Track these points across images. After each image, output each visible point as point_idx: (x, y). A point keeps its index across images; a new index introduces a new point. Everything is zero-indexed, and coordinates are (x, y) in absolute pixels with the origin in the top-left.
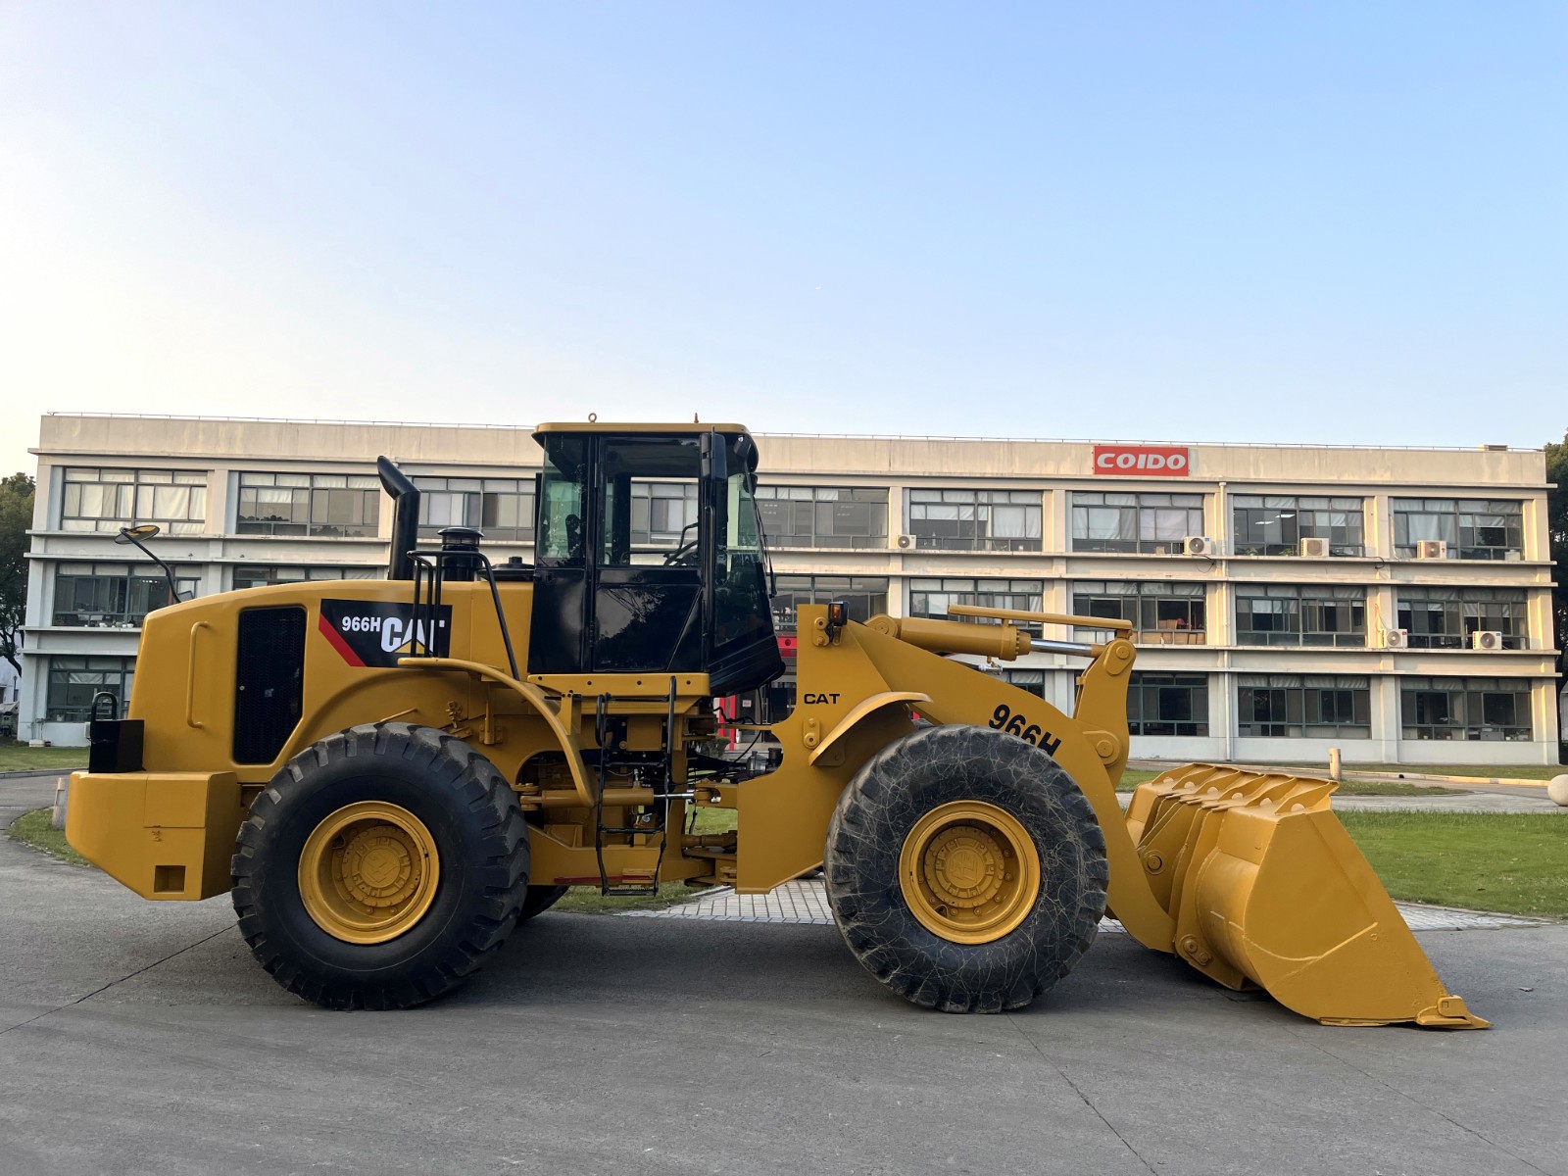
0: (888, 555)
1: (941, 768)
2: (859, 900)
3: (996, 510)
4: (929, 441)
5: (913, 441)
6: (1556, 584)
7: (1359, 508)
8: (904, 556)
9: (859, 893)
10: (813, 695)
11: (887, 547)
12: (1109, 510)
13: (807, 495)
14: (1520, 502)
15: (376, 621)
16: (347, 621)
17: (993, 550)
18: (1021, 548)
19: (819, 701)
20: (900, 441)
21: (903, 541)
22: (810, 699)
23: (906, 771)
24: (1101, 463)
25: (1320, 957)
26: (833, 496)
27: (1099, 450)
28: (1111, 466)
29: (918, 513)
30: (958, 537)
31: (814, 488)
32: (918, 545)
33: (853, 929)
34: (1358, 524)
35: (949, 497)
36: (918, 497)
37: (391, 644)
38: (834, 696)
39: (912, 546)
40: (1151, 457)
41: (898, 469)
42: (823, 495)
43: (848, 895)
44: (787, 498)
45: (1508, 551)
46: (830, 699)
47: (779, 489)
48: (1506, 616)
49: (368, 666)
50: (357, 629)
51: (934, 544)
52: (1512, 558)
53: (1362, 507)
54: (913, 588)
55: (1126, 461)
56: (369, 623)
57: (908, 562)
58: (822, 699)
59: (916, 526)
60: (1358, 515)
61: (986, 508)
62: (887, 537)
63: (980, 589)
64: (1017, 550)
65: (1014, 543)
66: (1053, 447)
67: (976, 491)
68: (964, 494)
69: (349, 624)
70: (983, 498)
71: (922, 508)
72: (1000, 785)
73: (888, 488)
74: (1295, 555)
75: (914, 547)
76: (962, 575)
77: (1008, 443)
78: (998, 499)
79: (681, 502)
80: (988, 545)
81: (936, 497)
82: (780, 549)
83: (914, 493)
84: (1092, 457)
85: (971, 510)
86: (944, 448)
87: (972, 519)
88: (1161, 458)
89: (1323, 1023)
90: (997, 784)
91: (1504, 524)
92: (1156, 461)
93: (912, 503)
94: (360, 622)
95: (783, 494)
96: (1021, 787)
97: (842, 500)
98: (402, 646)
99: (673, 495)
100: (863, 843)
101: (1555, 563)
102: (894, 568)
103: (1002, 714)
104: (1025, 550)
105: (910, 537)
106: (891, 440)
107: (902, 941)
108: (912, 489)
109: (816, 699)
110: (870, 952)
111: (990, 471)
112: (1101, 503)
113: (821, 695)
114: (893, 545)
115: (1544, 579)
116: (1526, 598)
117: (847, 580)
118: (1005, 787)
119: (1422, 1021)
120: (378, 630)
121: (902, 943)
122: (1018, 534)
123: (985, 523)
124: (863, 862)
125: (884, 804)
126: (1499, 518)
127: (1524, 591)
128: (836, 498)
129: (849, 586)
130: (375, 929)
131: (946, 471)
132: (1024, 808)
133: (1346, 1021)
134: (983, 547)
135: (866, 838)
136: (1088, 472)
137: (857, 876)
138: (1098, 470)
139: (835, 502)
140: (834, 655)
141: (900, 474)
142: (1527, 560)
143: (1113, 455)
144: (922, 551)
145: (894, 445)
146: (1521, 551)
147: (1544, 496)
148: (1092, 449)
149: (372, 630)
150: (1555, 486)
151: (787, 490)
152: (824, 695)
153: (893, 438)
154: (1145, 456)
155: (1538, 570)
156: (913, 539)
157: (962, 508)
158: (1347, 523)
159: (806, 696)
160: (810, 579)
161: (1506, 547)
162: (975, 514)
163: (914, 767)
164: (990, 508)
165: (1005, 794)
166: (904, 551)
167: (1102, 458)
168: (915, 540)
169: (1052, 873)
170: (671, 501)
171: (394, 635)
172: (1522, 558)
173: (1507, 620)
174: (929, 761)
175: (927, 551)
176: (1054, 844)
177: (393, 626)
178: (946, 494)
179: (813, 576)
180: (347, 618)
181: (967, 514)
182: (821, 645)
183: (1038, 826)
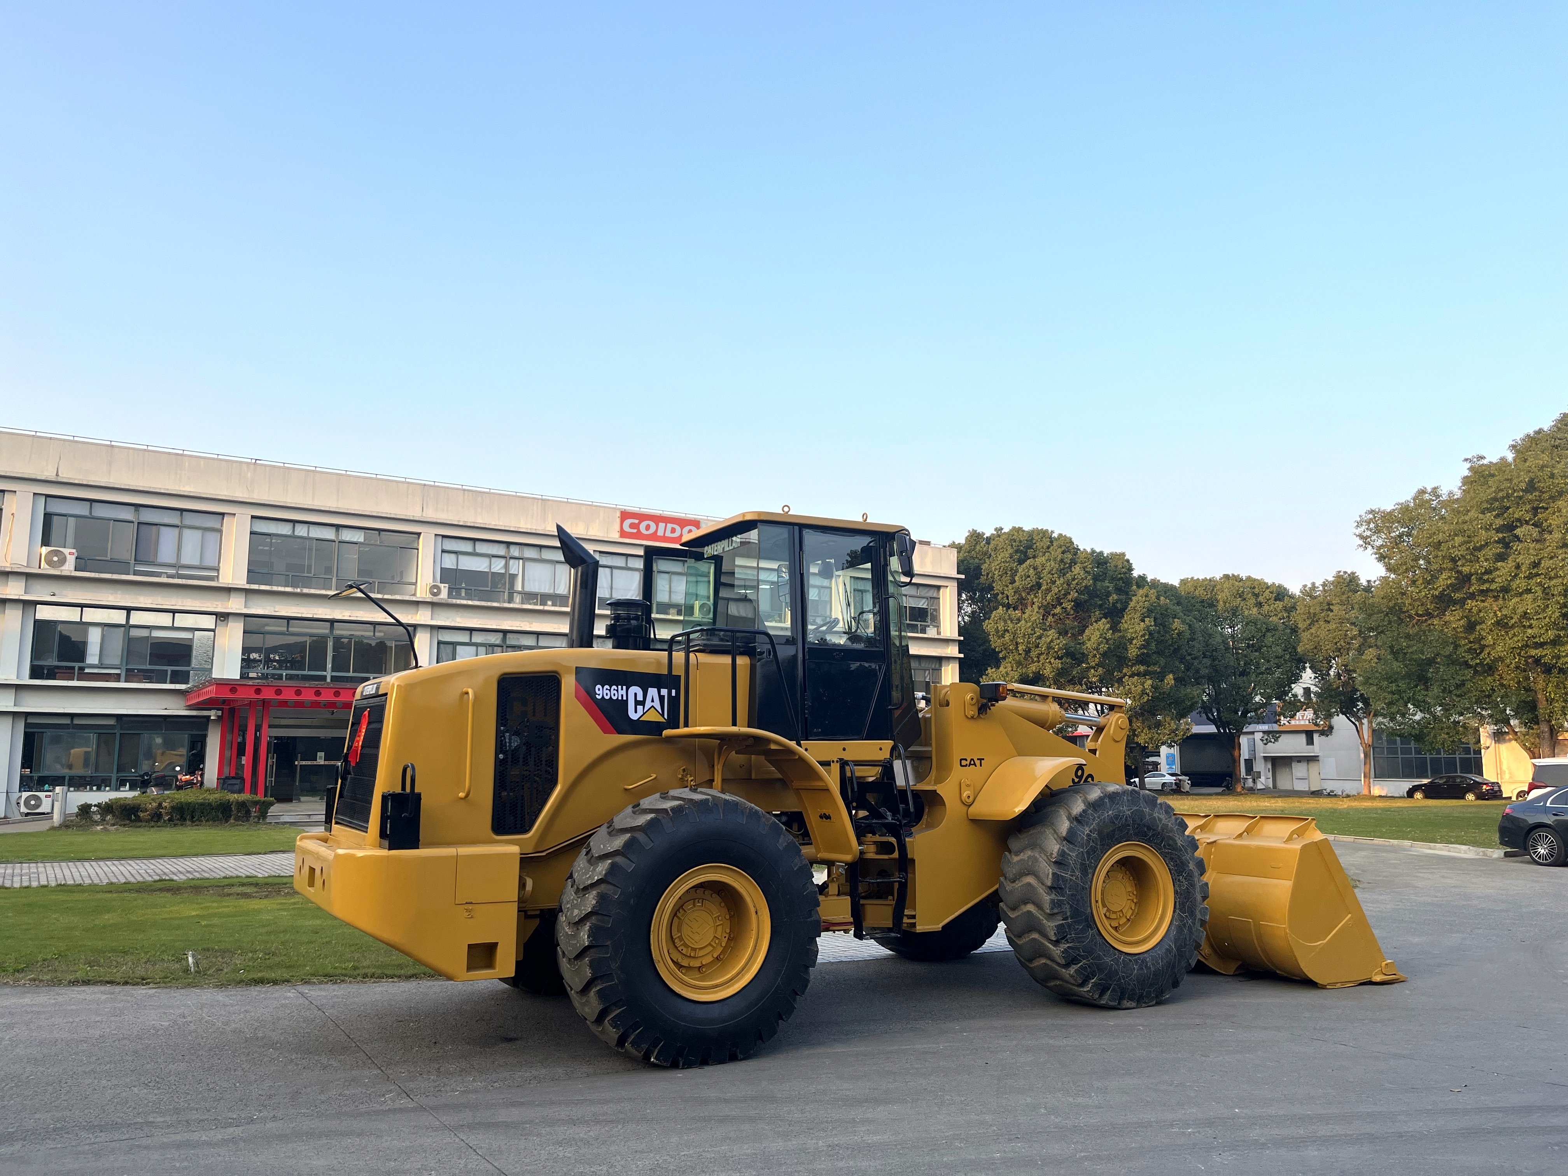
0: (417, 603)
1: (1116, 817)
2: (1069, 926)
3: (527, 564)
4: (464, 490)
5: (448, 488)
6: (962, 656)
7: (828, 585)
8: (433, 605)
9: (1070, 920)
10: (966, 760)
11: (414, 595)
12: (630, 572)
13: (329, 534)
14: (938, 588)
15: (622, 689)
16: (599, 689)
17: (523, 603)
18: (550, 603)
19: (970, 764)
20: (434, 486)
21: (435, 590)
22: (964, 763)
23: (1094, 821)
24: (626, 528)
25: (1325, 941)
26: (359, 537)
27: (625, 515)
28: (635, 531)
29: (449, 562)
30: (489, 589)
31: (338, 527)
32: (450, 595)
33: (1065, 949)
34: (827, 599)
35: (481, 548)
36: (450, 545)
37: (636, 712)
38: (981, 760)
39: (444, 595)
40: (670, 526)
41: (431, 514)
42: (347, 535)
43: (1061, 922)
44: (305, 535)
45: (929, 626)
46: (978, 762)
47: (297, 525)
48: (927, 680)
49: (619, 733)
50: (607, 698)
51: (463, 594)
52: (931, 633)
53: (831, 583)
54: (440, 639)
55: (648, 527)
56: (617, 691)
57: (438, 611)
58: (972, 763)
59: (447, 575)
60: (827, 591)
61: (517, 561)
62: (415, 584)
63: (508, 642)
64: (545, 604)
65: (544, 598)
66: (584, 508)
67: (509, 544)
68: (496, 546)
69: (600, 692)
70: (515, 551)
71: (453, 556)
72: (1151, 829)
73: (419, 534)
74: (780, 621)
75: (446, 597)
76: (494, 627)
77: (542, 500)
78: (530, 553)
79: (176, 530)
80: (517, 598)
81: (467, 547)
82: (299, 590)
83: (446, 541)
84: (618, 521)
85: (502, 562)
86: (479, 499)
87: (503, 571)
88: (678, 528)
89: (1328, 987)
90: (1149, 828)
91: (928, 605)
92: (673, 531)
93: (443, 551)
94: (610, 690)
95: (301, 531)
96: (1163, 830)
97: (367, 542)
98: (644, 714)
99: (166, 520)
100: (1071, 880)
101: (962, 638)
102: (423, 617)
103: (1080, 773)
104: (553, 605)
105: (442, 586)
106: (425, 485)
107: (1099, 956)
108: (444, 536)
109: (968, 763)
110: (1076, 967)
111: (524, 525)
112: (623, 565)
113: (972, 759)
114: (422, 593)
115: (953, 651)
116: (941, 666)
117: (371, 627)
118: (1154, 830)
119: (1378, 978)
120: (625, 698)
121: (1099, 957)
122: (546, 589)
123: (513, 577)
124: (1072, 895)
125: (1083, 847)
126: (924, 600)
127: (940, 660)
128: (362, 540)
129: (372, 634)
130: (716, 986)
131: (480, 521)
132: (1164, 845)
133: (1339, 985)
134: (510, 600)
135: (1072, 876)
136: (615, 536)
137: (1068, 906)
138: (623, 534)
139: (361, 543)
140: (981, 725)
141: (434, 520)
142: (942, 636)
143: (636, 521)
144: (454, 601)
145: (428, 491)
146: (938, 627)
147: (955, 584)
148: (618, 514)
149: (620, 698)
150: (963, 577)
151: (306, 526)
152: (973, 759)
153: (426, 483)
154: (664, 524)
155: (950, 643)
156: (444, 589)
157: (493, 560)
158: (820, 598)
159: (961, 760)
160: (328, 624)
161: (929, 624)
162: (506, 566)
163: (1099, 817)
164: (521, 561)
165: (1153, 835)
166: (435, 599)
167: (628, 522)
168: (447, 589)
169: (1181, 894)
170: (162, 528)
171: (637, 703)
172: (939, 633)
173: (928, 683)
174: (1108, 812)
175: (459, 602)
176: (1183, 872)
177: (636, 694)
178: (478, 544)
179: (332, 622)
180: (599, 686)
181: (498, 566)
182: (972, 717)
183: (1172, 859)
